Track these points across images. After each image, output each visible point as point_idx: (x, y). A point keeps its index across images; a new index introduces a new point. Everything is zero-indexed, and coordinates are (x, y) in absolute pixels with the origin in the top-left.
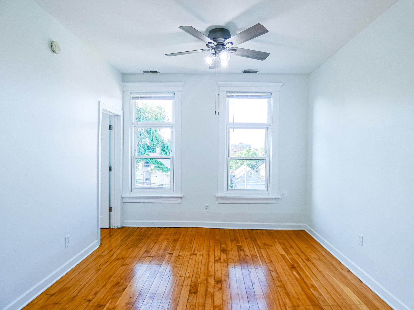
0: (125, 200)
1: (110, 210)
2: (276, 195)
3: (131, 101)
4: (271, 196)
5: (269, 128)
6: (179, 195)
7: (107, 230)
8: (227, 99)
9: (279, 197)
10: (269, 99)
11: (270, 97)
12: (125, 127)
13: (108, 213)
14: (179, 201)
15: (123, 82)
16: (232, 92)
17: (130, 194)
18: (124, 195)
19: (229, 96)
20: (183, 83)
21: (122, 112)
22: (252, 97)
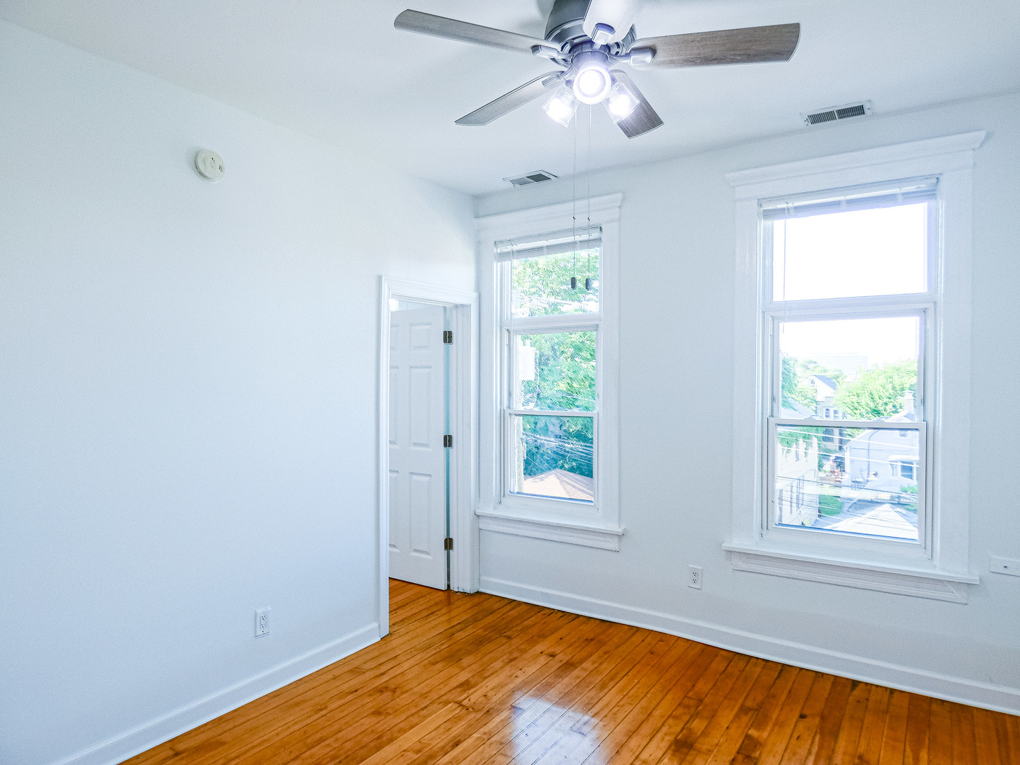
0: (484, 524)
1: (449, 544)
2: (960, 572)
3: (497, 266)
4: (937, 571)
5: (931, 312)
6: (616, 528)
7: (441, 593)
8: (763, 224)
9: (975, 579)
10: (933, 203)
11: (930, 194)
12: (482, 332)
13: (443, 552)
14: (613, 544)
15: (477, 217)
16: (780, 198)
17: (495, 509)
18: (479, 512)
19: (768, 214)
20: (620, 195)
21: (475, 295)
22: (853, 204)
